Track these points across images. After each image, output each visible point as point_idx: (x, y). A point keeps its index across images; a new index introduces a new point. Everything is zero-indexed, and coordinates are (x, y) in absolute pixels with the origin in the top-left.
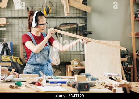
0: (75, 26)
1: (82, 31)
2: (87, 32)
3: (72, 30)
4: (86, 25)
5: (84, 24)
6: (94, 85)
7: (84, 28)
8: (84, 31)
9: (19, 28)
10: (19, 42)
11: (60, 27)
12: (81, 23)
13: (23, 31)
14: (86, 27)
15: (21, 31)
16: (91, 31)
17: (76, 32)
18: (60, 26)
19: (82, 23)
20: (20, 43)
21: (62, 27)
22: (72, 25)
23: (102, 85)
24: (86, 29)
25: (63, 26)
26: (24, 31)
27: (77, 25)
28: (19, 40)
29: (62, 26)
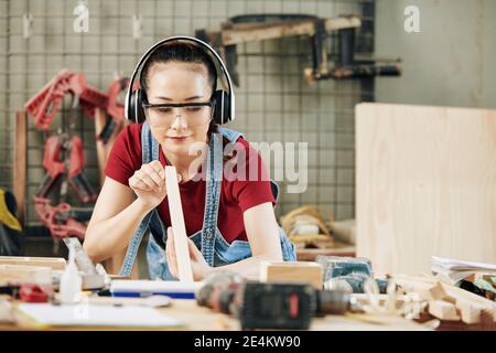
0: (307, 29)
1: (344, 60)
2: (372, 63)
3: (293, 51)
4: (369, 26)
5: (356, 22)
6: (349, 304)
7: (357, 42)
8: (358, 57)
9: (8, 37)
10: (7, 113)
11: (225, 34)
12: (341, 16)
13: (32, 51)
14: (368, 35)
15: (22, 54)
16: (395, 58)
17: (311, 63)
18: (227, 27)
19: (349, 17)
20: (13, 117)
21: (238, 30)
22: (291, 26)
23: (400, 312)
24: (371, 49)
25: (242, 25)
26: (37, 54)
27: (320, 24)
28: (8, 101)
29: (236, 26)
